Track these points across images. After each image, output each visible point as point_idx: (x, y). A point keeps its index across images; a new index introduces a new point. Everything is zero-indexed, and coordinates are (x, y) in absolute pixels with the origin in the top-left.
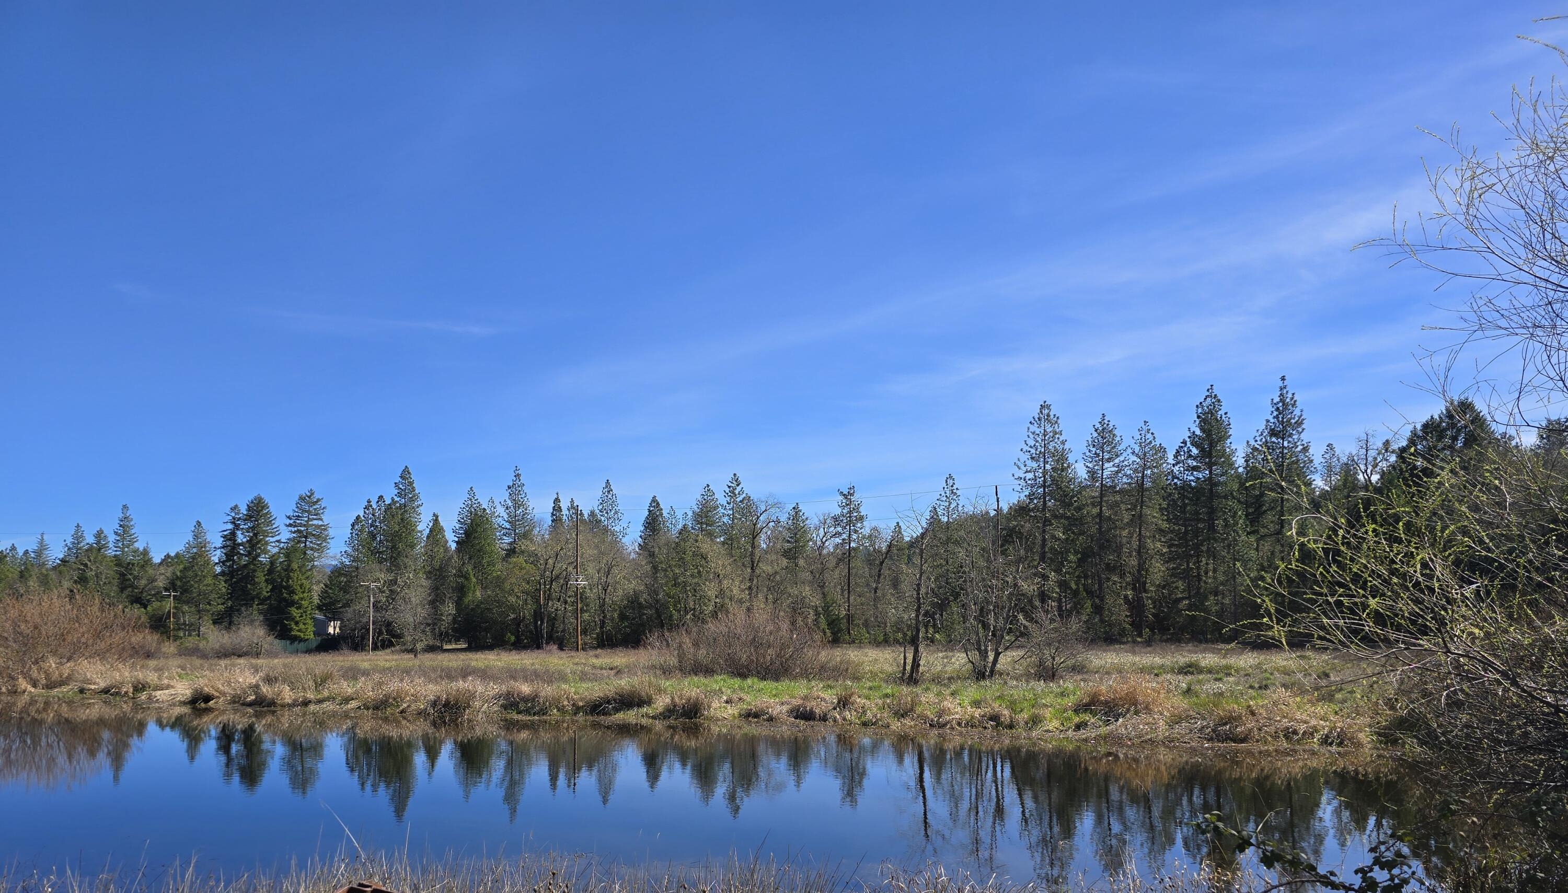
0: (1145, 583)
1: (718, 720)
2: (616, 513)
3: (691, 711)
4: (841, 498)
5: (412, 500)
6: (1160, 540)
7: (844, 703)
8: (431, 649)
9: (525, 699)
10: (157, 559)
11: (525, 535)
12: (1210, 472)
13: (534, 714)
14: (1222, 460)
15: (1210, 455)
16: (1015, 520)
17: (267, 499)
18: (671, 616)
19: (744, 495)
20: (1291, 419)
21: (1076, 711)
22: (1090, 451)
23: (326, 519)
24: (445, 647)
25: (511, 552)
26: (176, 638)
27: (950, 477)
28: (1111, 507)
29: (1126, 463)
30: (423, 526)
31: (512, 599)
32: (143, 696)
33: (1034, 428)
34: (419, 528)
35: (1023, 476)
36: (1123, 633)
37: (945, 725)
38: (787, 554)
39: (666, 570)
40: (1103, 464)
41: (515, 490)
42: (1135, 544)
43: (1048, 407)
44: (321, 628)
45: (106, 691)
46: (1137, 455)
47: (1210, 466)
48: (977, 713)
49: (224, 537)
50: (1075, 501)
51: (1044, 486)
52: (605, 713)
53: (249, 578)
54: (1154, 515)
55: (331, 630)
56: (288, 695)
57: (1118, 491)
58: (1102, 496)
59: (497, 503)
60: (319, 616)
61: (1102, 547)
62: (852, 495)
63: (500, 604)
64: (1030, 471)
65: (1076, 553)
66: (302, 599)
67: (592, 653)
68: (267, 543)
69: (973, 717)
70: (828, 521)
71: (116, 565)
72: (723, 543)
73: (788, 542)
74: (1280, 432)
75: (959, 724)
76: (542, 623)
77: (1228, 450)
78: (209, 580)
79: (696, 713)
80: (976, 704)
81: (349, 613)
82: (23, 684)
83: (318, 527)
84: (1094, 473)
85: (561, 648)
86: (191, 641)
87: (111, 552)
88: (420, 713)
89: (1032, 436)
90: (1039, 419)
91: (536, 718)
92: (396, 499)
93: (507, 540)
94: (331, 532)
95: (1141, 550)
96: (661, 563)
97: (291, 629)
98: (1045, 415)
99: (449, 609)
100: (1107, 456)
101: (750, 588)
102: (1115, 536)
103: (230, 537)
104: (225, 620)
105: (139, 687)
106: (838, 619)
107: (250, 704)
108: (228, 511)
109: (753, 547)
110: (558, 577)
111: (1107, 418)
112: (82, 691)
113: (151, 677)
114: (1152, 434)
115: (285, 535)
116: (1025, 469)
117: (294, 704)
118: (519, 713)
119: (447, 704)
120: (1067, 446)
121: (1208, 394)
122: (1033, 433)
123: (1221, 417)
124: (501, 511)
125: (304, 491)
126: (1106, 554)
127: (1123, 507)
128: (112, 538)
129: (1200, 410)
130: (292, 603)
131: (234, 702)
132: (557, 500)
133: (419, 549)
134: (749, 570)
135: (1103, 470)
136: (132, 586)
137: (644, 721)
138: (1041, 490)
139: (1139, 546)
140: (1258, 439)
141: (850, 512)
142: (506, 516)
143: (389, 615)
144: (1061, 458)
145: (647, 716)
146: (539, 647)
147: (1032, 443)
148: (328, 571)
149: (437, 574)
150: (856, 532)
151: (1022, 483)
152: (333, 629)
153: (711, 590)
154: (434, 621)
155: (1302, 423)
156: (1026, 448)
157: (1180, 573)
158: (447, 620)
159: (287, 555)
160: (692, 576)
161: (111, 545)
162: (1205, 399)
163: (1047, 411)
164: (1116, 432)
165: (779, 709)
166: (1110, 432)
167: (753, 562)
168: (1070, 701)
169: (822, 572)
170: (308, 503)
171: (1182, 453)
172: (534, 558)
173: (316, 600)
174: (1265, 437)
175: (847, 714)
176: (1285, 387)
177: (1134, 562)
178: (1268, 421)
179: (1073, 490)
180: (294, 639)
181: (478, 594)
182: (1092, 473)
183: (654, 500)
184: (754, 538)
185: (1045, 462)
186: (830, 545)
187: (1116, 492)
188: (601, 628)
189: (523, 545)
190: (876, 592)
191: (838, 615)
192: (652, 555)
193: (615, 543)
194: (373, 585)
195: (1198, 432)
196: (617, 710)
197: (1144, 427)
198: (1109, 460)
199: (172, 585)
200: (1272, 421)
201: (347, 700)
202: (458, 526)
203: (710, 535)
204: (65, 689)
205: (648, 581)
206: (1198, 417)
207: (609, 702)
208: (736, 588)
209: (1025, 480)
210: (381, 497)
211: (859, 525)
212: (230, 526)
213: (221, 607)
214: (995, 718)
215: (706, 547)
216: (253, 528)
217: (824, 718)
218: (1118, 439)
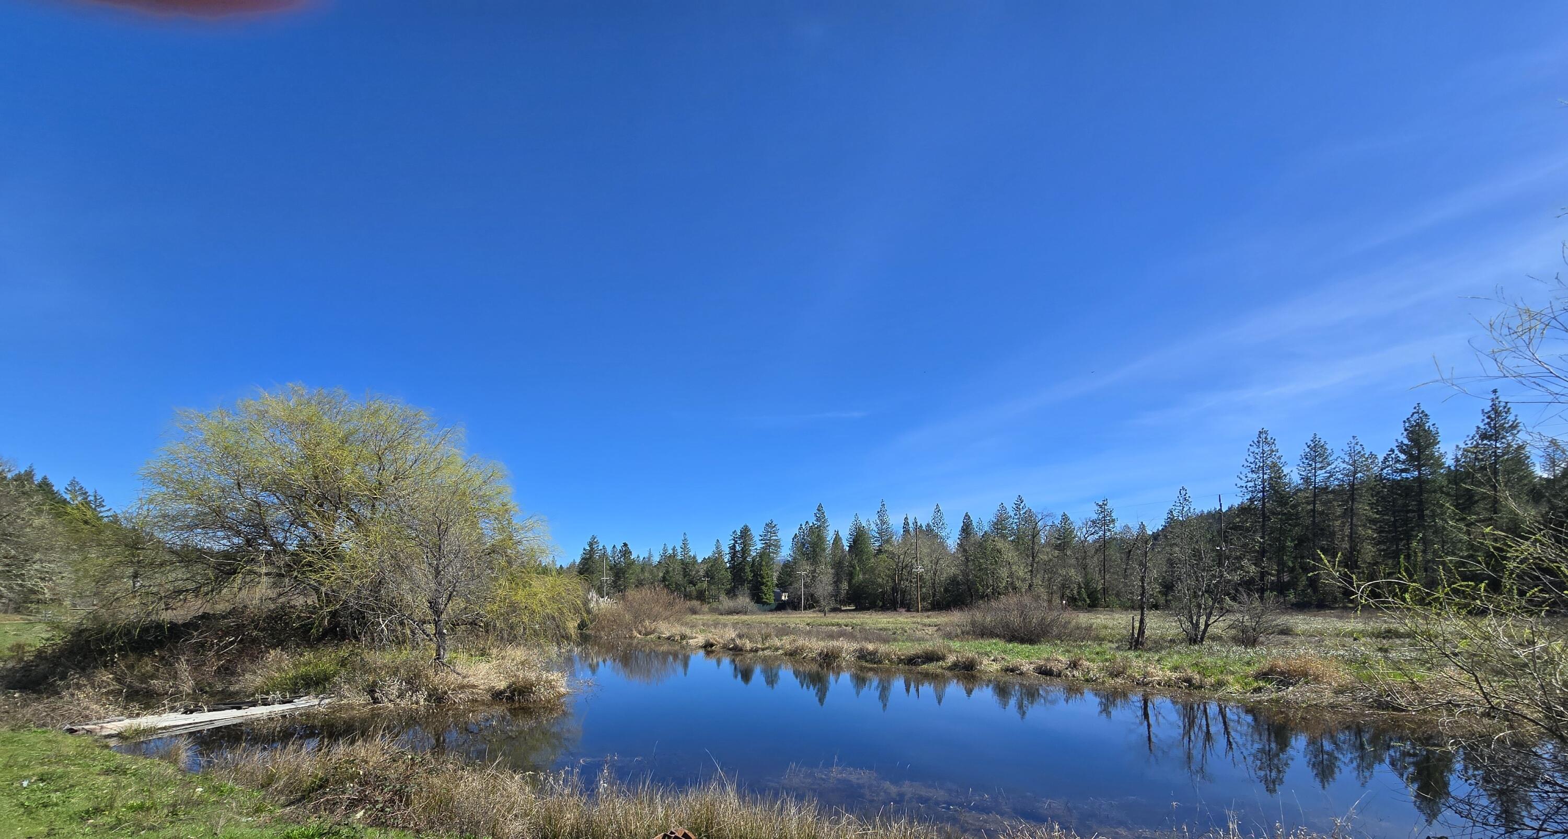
0: (1357, 561)
1: (986, 672)
2: (943, 524)
3: (969, 666)
4: (1097, 508)
5: (824, 522)
6: (1370, 528)
7: (1074, 665)
8: (834, 610)
9: (871, 653)
10: (700, 561)
11: (887, 541)
12: (1419, 473)
13: (875, 663)
14: (1432, 461)
15: (1418, 458)
16: (1238, 517)
17: (750, 526)
18: (978, 590)
19: (1027, 509)
20: (1504, 423)
21: (1257, 677)
22: (1303, 463)
23: (780, 535)
24: (843, 608)
25: (880, 551)
26: (709, 603)
27: (1183, 489)
28: (1324, 504)
29: (1337, 469)
30: (830, 537)
31: (880, 580)
32: (684, 642)
33: (1254, 449)
34: (828, 539)
35: (1244, 485)
36: (1335, 600)
37: (1148, 684)
38: (1057, 547)
39: (974, 560)
40: (1315, 472)
41: (881, 513)
42: (1347, 532)
43: (1266, 432)
44: (778, 597)
45: (669, 638)
46: (1348, 463)
47: (1419, 468)
48: (1174, 675)
49: (730, 548)
50: (1291, 501)
51: (1263, 492)
52: (916, 664)
53: (742, 569)
54: (1363, 508)
55: (783, 598)
56: (748, 645)
57: (1330, 492)
58: (1315, 495)
59: (871, 522)
60: (777, 590)
61: (1315, 535)
62: (1106, 505)
63: (873, 583)
64: (1251, 481)
65: (1292, 541)
66: (768, 581)
67: (926, 614)
68: (750, 550)
69: (1170, 679)
70: (1089, 523)
71: (682, 564)
72: (1012, 541)
73: (1058, 539)
74: (1492, 435)
75: (1159, 684)
76: (897, 595)
77: (1436, 454)
78: (723, 572)
79: (972, 669)
80: (1175, 669)
81: (791, 589)
82: (635, 633)
83: (776, 540)
84: (1308, 478)
85: (908, 610)
86: (715, 605)
87: (679, 558)
88: (813, 659)
89: (1252, 455)
90: (1258, 442)
91: (875, 666)
92: (815, 523)
93: (877, 544)
94: (782, 543)
95: (1353, 538)
96: (971, 556)
97: (763, 598)
98: (1263, 438)
99: (845, 586)
100: (1319, 465)
101: (1031, 571)
102: (1329, 526)
103: (733, 548)
104: (731, 593)
105: (683, 637)
106: (1096, 591)
107: (730, 649)
108: (731, 533)
109: (1033, 543)
110: (906, 566)
111: (1318, 437)
112: (659, 638)
113: (688, 632)
114: (1361, 445)
115: (759, 545)
116: (1246, 479)
117: (751, 650)
118: (867, 661)
119: (827, 655)
120: (1283, 460)
121: (1415, 411)
122: (1253, 453)
123: (1429, 428)
124: (873, 527)
125: (768, 521)
126: (1319, 540)
127: (1335, 503)
128: (679, 550)
129: (1407, 424)
130: (763, 584)
131: (724, 648)
132: (906, 518)
133: (829, 551)
134: (1031, 558)
135: (1315, 476)
136: (689, 575)
137: (939, 671)
138: (1260, 495)
139: (1351, 533)
140: (1469, 442)
141: (1104, 517)
142: (876, 530)
143: (811, 590)
144: (1276, 468)
145: (942, 667)
146: (895, 610)
147: (1251, 459)
148: (782, 563)
149: (838, 565)
150: (1109, 530)
151: (1244, 490)
152: (784, 597)
153: (1004, 572)
154: (835, 595)
155: (1517, 426)
156: (1246, 464)
157: (1389, 553)
158: (843, 592)
159: (760, 557)
160: (991, 564)
161: (679, 554)
162: (1412, 416)
163: (1264, 435)
164: (1327, 446)
165: (1027, 667)
166: (1322, 446)
167: (1033, 554)
168: (1251, 670)
169: (1085, 558)
170: (770, 527)
171: (1390, 459)
172: (892, 555)
173: (775, 581)
174: (1476, 441)
175: (1076, 673)
176: (1497, 398)
177: (1346, 545)
178: (1478, 428)
179: (1289, 492)
180: (764, 603)
181: (861, 576)
182: (1306, 480)
183: (967, 515)
184: (1034, 537)
185: (1264, 474)
186: (1090, 539)
187: (1328, 492)
188: (933, 597)
189: (887, 547)
190: (1125, 572)
191: (1096, 588)
192: (965, 551)
193: (942, 545)
194: (803, 573)
195: (1406, 441)
196: (924, 663)
197: (1352, 441)
198: (1321, 468)
199: (707, 575)
200: (1483, 427)
201: (777, 649)
202: (849, 537)
203: (1004, 537)
204: (652, 636)
205: (962, 568)
206: (1406, 430)
207: (919, 658)
208: (1021, 571)
209: (1246, 487)
210: (807, 522)
211: (1111, 526)
212: (733, 542)
213: (729, 586)
214: (1188, 680)
215: (1000, 545)
216: (743, 542)
217: (1059, 675)
218: (1329, 451)
